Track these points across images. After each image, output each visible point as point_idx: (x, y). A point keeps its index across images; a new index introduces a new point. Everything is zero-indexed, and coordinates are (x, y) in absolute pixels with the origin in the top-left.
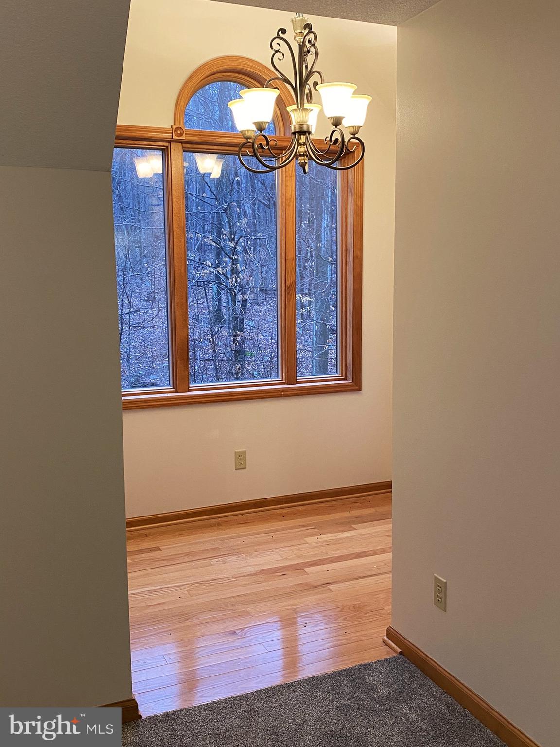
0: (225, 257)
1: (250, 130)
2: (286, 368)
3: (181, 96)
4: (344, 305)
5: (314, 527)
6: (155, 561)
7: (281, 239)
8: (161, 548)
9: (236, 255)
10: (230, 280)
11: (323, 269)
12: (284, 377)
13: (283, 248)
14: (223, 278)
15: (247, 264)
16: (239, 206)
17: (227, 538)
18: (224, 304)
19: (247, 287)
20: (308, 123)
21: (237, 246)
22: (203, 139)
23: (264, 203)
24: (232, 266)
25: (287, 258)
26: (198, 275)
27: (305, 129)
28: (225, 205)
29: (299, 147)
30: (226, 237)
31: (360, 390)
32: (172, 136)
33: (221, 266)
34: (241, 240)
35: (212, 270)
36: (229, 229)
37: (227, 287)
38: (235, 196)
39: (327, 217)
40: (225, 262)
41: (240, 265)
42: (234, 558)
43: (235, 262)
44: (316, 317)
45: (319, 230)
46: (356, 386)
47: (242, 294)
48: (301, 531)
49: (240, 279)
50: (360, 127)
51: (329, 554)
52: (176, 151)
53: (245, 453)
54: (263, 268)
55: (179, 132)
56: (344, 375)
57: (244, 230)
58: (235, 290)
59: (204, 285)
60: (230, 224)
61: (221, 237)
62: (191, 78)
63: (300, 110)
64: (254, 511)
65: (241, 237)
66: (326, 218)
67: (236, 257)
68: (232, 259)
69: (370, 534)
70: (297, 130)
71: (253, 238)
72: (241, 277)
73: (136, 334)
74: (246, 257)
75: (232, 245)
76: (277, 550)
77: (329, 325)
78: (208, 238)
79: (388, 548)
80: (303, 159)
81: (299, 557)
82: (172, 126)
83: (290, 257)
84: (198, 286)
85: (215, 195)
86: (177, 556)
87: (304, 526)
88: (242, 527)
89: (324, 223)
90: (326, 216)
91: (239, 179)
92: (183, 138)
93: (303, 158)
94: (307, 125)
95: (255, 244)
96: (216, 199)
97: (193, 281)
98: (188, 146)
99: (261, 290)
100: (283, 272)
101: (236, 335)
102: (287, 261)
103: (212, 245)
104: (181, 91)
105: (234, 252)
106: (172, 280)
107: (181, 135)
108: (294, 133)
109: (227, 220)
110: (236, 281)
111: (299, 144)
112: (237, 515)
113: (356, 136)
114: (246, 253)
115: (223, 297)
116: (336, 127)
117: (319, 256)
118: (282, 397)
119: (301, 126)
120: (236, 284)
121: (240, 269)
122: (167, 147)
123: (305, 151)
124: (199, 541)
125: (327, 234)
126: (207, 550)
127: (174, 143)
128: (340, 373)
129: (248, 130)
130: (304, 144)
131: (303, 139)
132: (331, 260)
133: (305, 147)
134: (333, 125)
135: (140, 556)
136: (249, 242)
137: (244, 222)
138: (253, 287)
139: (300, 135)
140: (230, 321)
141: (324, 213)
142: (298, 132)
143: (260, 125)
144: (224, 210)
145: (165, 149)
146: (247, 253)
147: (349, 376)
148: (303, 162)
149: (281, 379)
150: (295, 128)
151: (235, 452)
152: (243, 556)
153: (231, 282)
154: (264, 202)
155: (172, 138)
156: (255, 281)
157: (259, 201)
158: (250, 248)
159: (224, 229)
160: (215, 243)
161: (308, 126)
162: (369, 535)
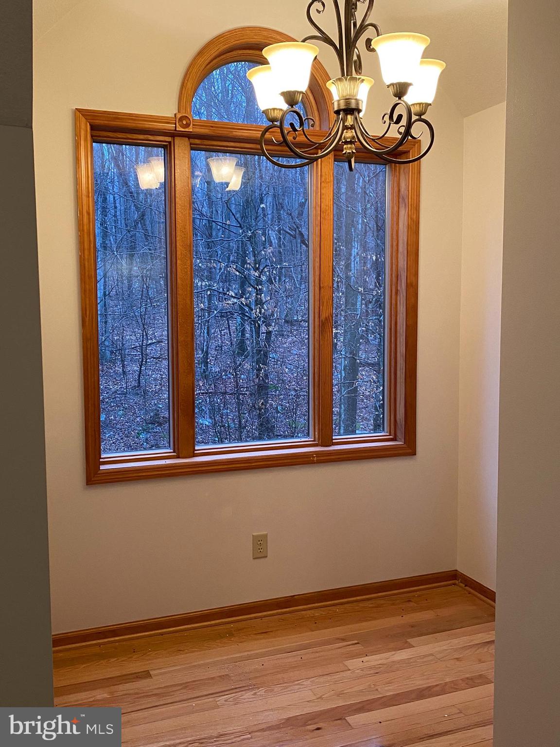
0: (249, 287)
1: (276, 109)
2: (319, 424)
3: (188, 75)
4: (393, 346)
5: (356, 642)
6: (140, 697)
7: (314, 261)
8: (151, 673)
9: (261, 285)
10: (254, 311)
11: (353, 300)
12: (317, 436)
13: (317, 273)
14: (247, 309)
15: (271, 294)
16: (264, 234)
17: (242, 659)
18: (247, 335)
19: (272, 318)
20: (358, 98)
21: (262, 276)
22: (216, 131)
23: (289, 234)
24: (256, 297)
25: (322, 285)
26: (221, 305)
27: (353, 106)
28: (249, 233)
29: (345, 131)
30: (250, 267)
31: (414, 453)
32: (176, 127)
33: (244, 296)
34: (266, 270)
35: (235, 300)
36: (253, 258)
37: (250, 318)
38: (261, 224)
39: (358, 245)
40: (250, 293)
41: (265, 296)
42: (248, 695)
43: (259, 292)
44: (345, 350)
45: (348, 259)
46: (409, 449)
47: (266, 325)
48: (339, 648)
49: (265, 310)
50: (428, 105)
51: (379, 690)
52: (181, 149)
53: (266, 536)
54: (289, 298)
55: (184, 122)
56: (392, 432)
57: (269, 260)
58: (259, 322)
59: (227, 316)
60: (254, 252)
61: (245, 266)
62: (201, 53)
63: (346, 80)
64: (277, 613)
65: (266, 266)
66: (356, 246)
67: (260, 287)
68: (256, 289)
69: (432, 655)
70: (342, 107)
71: (279, 267)
72: (266, 308)
73: (158, 366)
74: (270, 287)
75: (257, 274)
76: (308, 682)
77: (358, 359)
78: (231, 267)
79: (461, 682)
80: (351, 148)
81: (340, 695)
82: (175, 115)
83: (326, 285)
84: (222, 316)
85: (239, 223)
86: (170, 689)
87: (343, 640)
88: (261, 639)
89: (354, 251)
90: (356, 244)
91: (264, 207)
92: (190, 129)
93: (349, 146)
94: (356, 99)
95: (280, 273)
96: (240, 227)
97: (215, 312)
98: (197, 141)
99: (287, 322)
100: (317, 303)
101: (259, 370)
102: (322, 290)
103: (236, 275)
104: (188, 70)
105: (259, 282)
106: (174, 313)
107: (188, 125)
108: (337, 112)
109: (251, 249)
110: (260, 312)
111: (346, 128)
112: (255, 618)
113: (422, 117)
114: (271, 283)
115: (248, 328)
116: (400, 98)
117: (348, 286)
118: (315, 463)
119: (347, 100)
120: (260, 315)
121: (264, 300)
122: (170, 142)
123: (353, 137)
124: (202, 662)
125: (357, 263)
126: (213, 678)
127: (179, 138)
128: (388, 431)
129: (274, 109)
130: (352, 127)
131: (350, 120)
132: (361, 291)
133: (353, 131)
134: (395, 95)
135: (121, 687)
136: (274, 272)
137: (270, 251)
138: (278, 319)
139: (347, 114)
140: (253, 353)
141: (355, 241)
142: (344, 110)
143: (290, 96)
144: (248, 238)
145: (166, 145)
146: (273, 283)
147: (400, 435)
148: (351, 152)
149: (312, 440)
150: (339, 105)
151: (253, 535)
152: (261, 692)
153: (255, 313)
154: (290, 232)
155: (176, 130)
156: (280, 312)
157: (285, 231)
158: (275, 279)
159: (248, 258)
160: (239, 272)
161: (357, 101)
162: (431, 658)
